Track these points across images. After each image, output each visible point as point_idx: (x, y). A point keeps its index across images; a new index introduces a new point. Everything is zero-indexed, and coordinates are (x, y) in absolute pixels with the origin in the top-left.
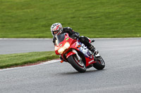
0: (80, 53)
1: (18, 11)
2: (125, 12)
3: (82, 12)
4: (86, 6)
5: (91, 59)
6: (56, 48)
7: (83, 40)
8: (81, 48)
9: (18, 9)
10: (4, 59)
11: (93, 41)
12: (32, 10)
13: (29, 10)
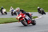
0: (26, 19)
1: (19, 3)
5: (30, 21)
6: (17, 17)
7: (27, 14)
8: (26, 17)
9: (19, 2)
10: (15, 19)
11: (32, 14)
12: (24, 2)
13: (23, 2)
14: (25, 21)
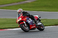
14: (26, 25)
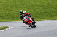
2: (30, 11)
3: (12, 11)
4: (14, 9)
